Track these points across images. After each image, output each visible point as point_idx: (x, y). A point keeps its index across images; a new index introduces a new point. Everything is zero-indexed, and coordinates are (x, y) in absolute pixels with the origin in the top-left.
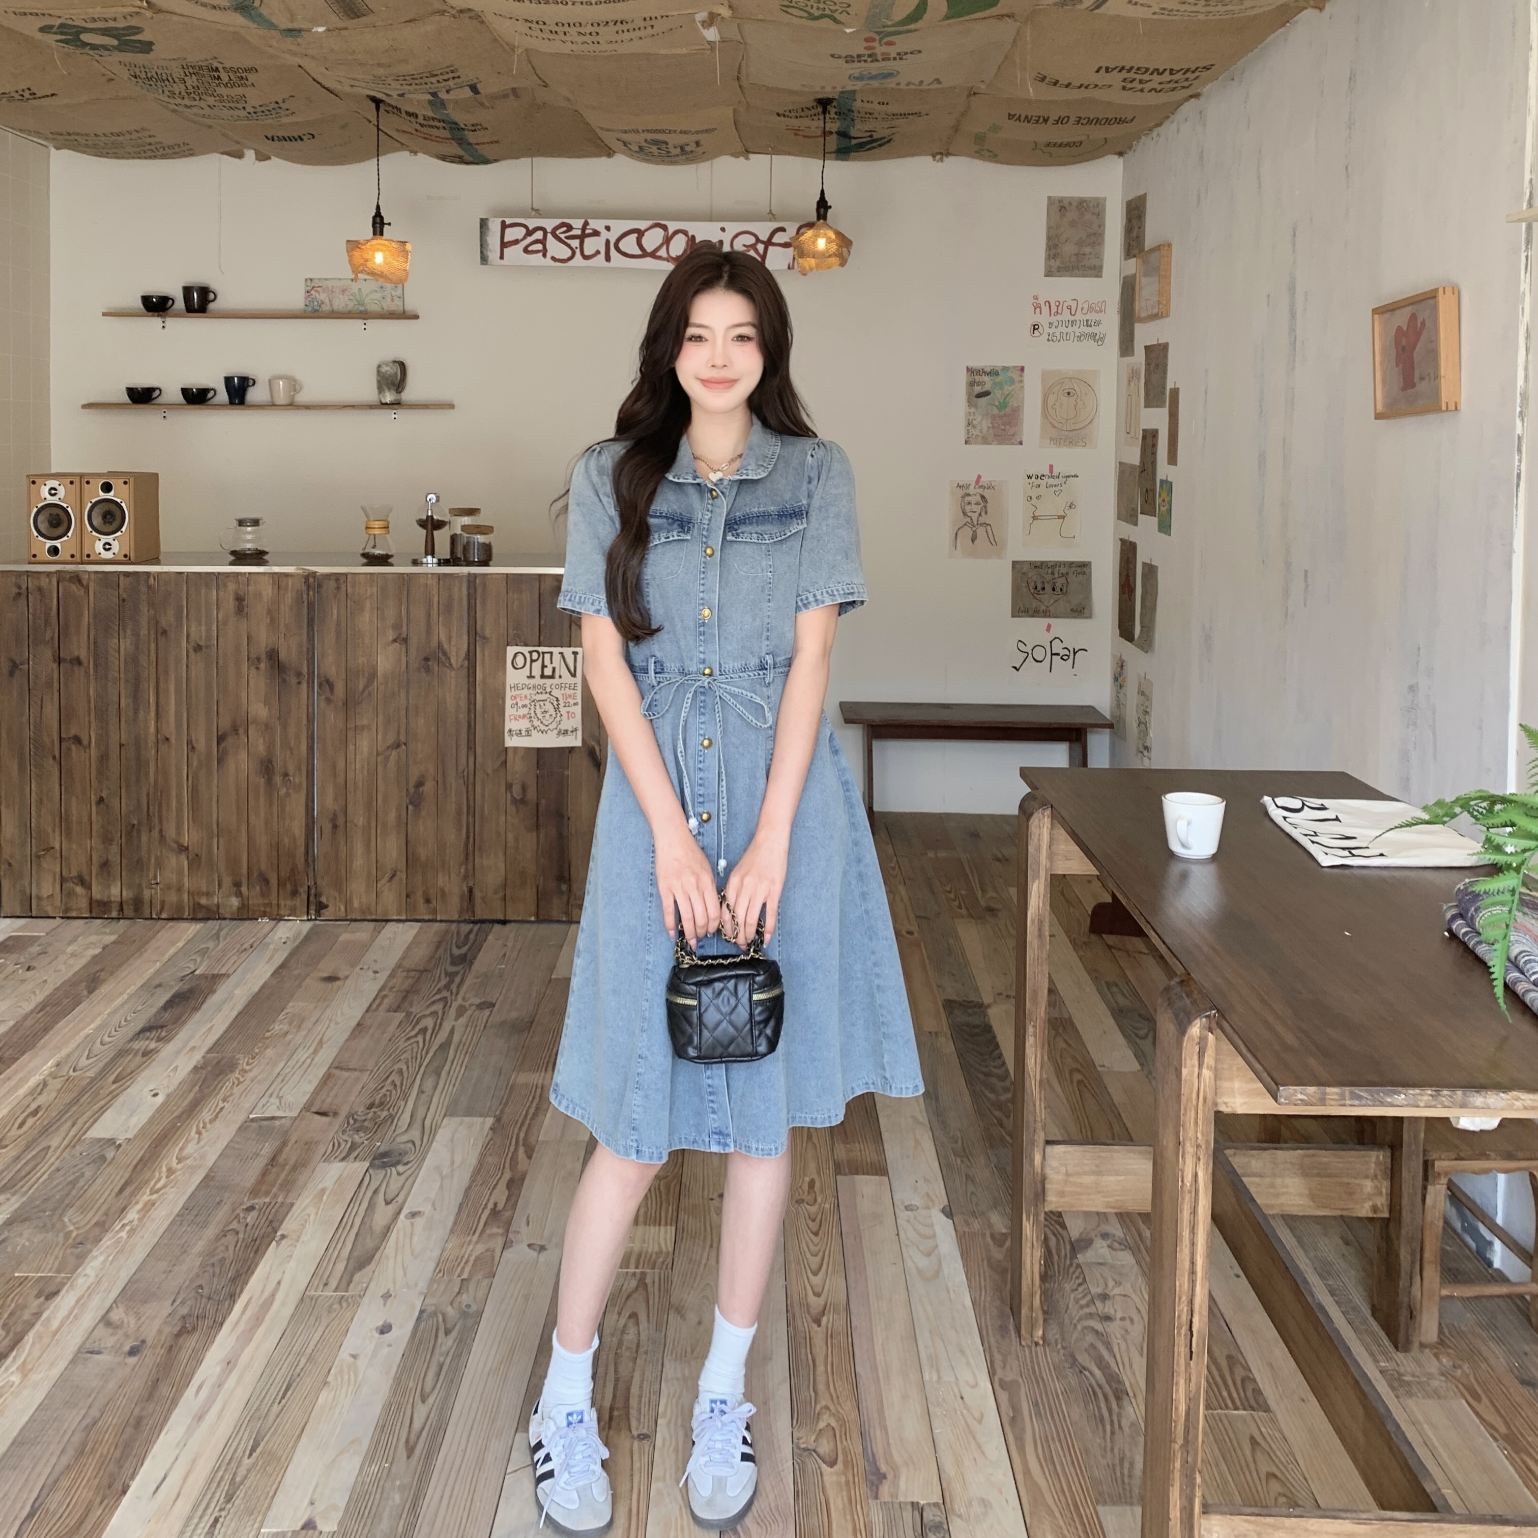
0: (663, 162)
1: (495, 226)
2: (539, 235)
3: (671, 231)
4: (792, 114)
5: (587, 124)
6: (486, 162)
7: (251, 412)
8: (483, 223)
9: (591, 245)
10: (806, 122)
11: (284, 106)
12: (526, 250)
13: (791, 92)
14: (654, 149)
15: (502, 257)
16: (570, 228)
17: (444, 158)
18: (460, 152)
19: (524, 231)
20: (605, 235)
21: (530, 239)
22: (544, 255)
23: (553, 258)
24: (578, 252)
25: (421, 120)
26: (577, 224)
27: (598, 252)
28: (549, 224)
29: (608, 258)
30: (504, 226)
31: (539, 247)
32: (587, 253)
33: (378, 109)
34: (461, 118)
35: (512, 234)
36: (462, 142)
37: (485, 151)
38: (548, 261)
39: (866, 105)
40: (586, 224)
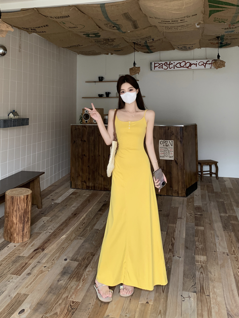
0: (185, 50)
1: (153, 64)
2: (161, 65)
3: (186, 62)
4: (212, 40)
5: (171, 44)
6: (153, 52)
7: (109, 98)
8: (151, 63)
9: (171, 66)
10: (214, 41)
11: (119, 45)
12: (159, 68)
13: (212, 36)
14: (184, 48)
15: (154, 69)
16: (167, 63)
17: (145, 52)
18: (148, 51)
19: (158, 64)
20: (174, 64)
21: (160, 66)
22: (162, 68)
23: (164, 69)
24: (169, 67)
25: (142, 46)
26: (168, 62)
27: (172, 67)
28: (163, 63)
29: (174, 68)
30: (155, 64)
31: (161, 67)
32: (170, 67)
33: (134, 44)
34: (149, 45)
35: (156, 65)
36: (149, 49)
37: (152, 50)
38: (163, 69)
39: (227, 37)
40: (170, 62)
